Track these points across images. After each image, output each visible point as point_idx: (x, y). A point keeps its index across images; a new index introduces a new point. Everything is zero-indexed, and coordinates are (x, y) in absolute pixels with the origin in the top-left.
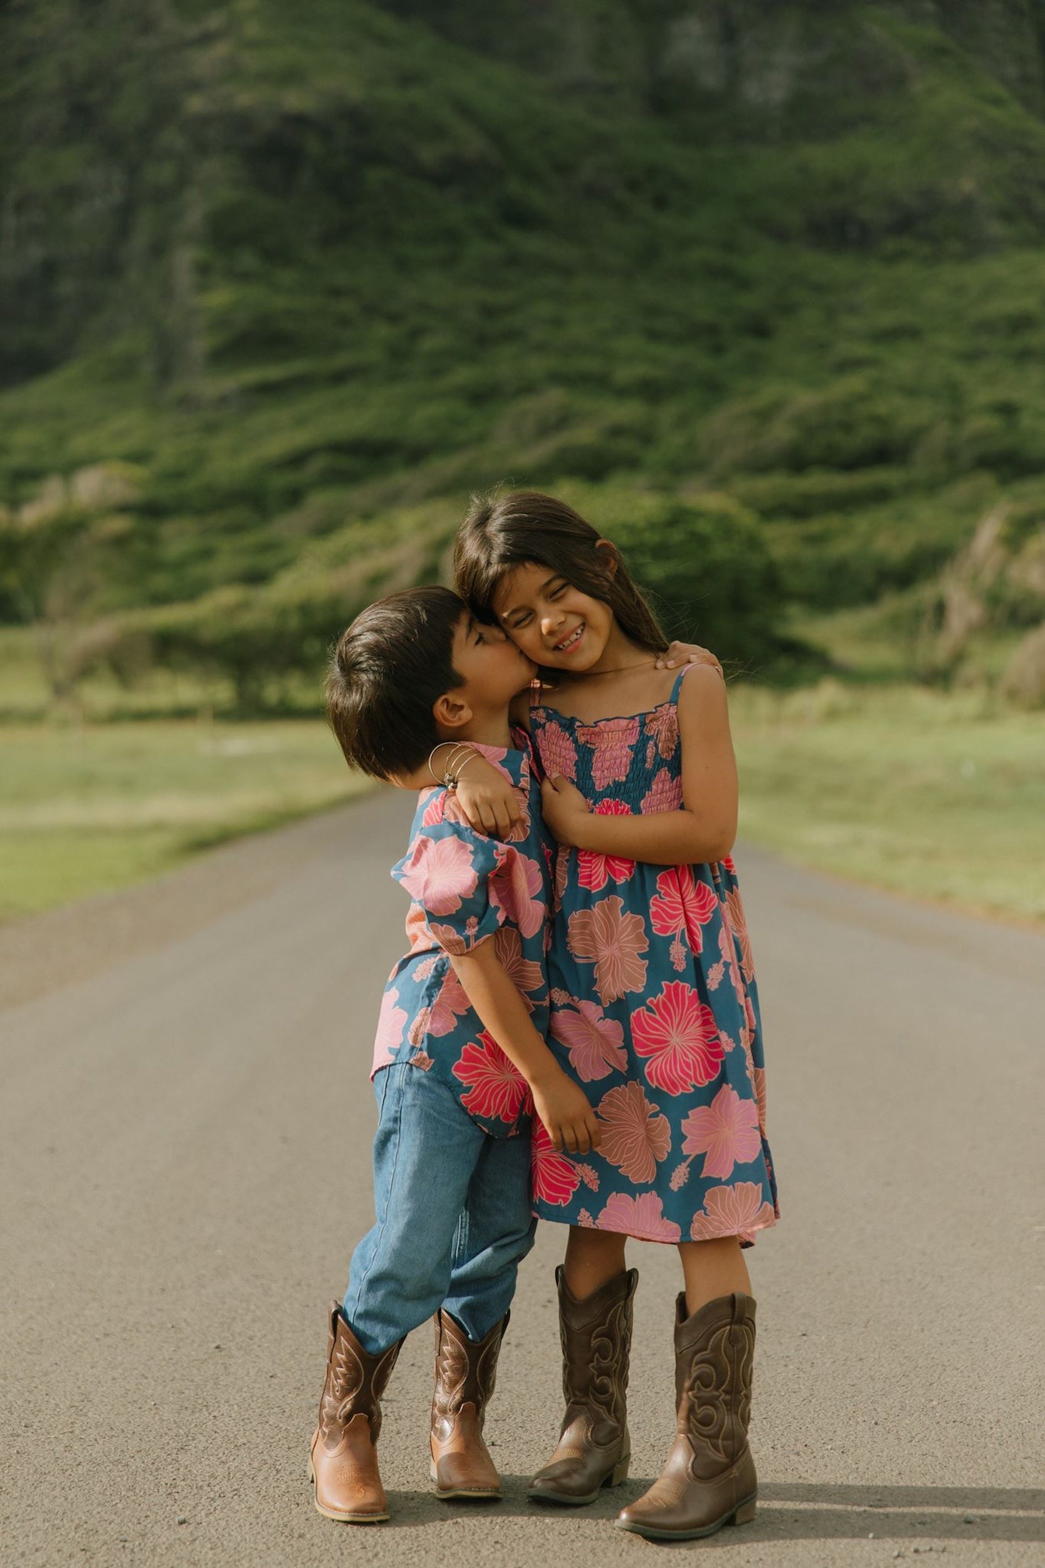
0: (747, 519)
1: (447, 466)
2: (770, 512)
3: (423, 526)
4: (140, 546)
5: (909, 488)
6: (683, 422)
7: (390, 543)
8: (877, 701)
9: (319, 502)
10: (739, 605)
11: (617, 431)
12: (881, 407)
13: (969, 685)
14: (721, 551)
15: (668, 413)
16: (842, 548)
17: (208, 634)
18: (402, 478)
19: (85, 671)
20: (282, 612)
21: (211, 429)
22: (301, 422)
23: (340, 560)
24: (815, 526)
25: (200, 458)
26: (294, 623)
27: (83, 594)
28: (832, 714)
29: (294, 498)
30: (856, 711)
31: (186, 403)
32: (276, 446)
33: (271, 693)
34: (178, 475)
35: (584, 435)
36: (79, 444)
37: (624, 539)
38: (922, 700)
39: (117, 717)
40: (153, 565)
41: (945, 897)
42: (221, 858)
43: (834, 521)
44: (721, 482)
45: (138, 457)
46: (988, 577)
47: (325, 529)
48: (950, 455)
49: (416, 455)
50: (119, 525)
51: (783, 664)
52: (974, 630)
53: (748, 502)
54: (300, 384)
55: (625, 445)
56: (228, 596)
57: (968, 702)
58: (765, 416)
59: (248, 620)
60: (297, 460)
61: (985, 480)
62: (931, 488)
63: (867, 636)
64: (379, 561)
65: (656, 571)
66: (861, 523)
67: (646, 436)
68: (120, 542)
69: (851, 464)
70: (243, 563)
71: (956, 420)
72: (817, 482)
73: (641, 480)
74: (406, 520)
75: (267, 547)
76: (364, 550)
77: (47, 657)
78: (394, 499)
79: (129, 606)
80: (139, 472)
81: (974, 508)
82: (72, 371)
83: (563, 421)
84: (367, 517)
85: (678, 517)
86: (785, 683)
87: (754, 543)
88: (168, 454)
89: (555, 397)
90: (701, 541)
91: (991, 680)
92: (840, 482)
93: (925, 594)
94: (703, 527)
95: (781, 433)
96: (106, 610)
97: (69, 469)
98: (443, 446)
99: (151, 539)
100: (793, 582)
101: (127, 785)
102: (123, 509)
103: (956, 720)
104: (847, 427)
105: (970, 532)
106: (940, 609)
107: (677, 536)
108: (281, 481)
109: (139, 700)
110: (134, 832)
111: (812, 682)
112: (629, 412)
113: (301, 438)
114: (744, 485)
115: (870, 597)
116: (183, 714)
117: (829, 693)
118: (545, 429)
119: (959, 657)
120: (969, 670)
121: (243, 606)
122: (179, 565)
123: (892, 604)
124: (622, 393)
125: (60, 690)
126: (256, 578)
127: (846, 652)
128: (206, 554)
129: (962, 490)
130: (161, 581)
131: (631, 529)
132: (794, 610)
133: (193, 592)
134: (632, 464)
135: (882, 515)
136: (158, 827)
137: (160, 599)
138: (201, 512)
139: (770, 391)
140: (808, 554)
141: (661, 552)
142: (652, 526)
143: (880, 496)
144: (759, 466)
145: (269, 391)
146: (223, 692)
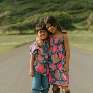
0: (68, 15)
1: (39, 10)
2: (70, 14)
3: (37, 16)
4: (11, 18)
5: (83, 11)
6: (62, 6)
7: (34, 18)
8: (81, 32)
9: (27, 14)
10: (67, 23)
11: (56, 7)
12: (81, 4)
13: (90, 30)
14: (66, 18)
15: (60, 5)
16: (77, 17)
17: (17, 27)
18: (35, 11)
19: (6, 30)
20: (24, 24)
21: (17, 7)
22: (25, 6)
23: (30, 19)
24: (74, 15)
25: (16, 10)
26: (25, 25)
27: (5, 23)
28: (77, 33)
29: (25, 13)
30: (79, 33)
31: (15, 5)
32: (23, 9)
33: (23, 32)
34: (14, 12)
35: (52, 7)
36: (5, 9)
37: (56, 17)
38: (85, 32)
39: (9, 35)
40: (12, 20)
41: (88, 50)
42: (19, 48)
43: (76, 15)
44: (65, 11)
45: (10, 10)
46: (91, 20)
47: (28, 17)
48: (87, 8)
49: (37, 9)
50: (9, 16)
51: (72, 28)
52: (90, 25)
53: (68, 13)
54: (26, 3)
55: (56, 8)
56: (19, 23)
57: (90, 32)
58: (69, 5)
59: (21, 25)
60: (25, 10)
61: (91, 10)
62: (85, 11)
63: (80, 26)
64: (33, 19)
65: (60, 20)
66: (79, 15)
67: (58, 7)
68: (9, 18)
69: (78, 9)
70: (20, 20)
71: (88, 5)
72: (75, 11)
73: (58, 11)
74: (36, 15)
75: (22, 18)
76: (32, 18)
77: (2, 29)
78: (34, 13)
79: (10, 24)
80: (10, 12)
81: (90, 13)
82: (4, 2)
83: (50, 6)
84: (32, 15)
85: (61, 15)
86: (72, 30)
87: (69, 17)
88: (13, 10)
89: (50, 3)
90: (64, 17)
91: (92, 29)
92: (77, 11)
93: (85, 21)
94: (64, 16)
95: (71, 6)
96: (7, 25)
97: (4, 11)
98: (39, 8)
99: (12, 18)
100: (73, 21)
101: (10, 41)
102: (9, 15)
103: (88, 33)
104: (77, 6)
105: (89, 15)
106: (87, 23)
107: (61, 16)
108: (24, 12)
109: (11, 33)
110: (11, 46)
111: (75, 30)
112: (57, 5)
113: (26, 8)
114: (68, 11)
115: (80, 22)
116: (15, 34)
117: (76, 31)
118: (49, 7)
119: (88, 27)
120: (89, 29)
121: (21, 24)
122: (14, 20)
123: (82, 22)
124: (56, 3)
125: (3, 32)
126: (22, 21)
127: (78, 27)
128: (17, 19)
129: (88, 12)
130: (13, 22)
131: (57, 16)
132: (73, 23)
133: (16, 23)
134: (57, 10)
135: (81, 14)
136: (13, 45)
137: (13, 23)
138: (16, 15)
139: (70, 2)
140: (74, 18)
141: (60, 18)
142: (59, 16)
143: (81, 12)
144: (69, 10)
145: (23, 3)
146: (19, 32)
